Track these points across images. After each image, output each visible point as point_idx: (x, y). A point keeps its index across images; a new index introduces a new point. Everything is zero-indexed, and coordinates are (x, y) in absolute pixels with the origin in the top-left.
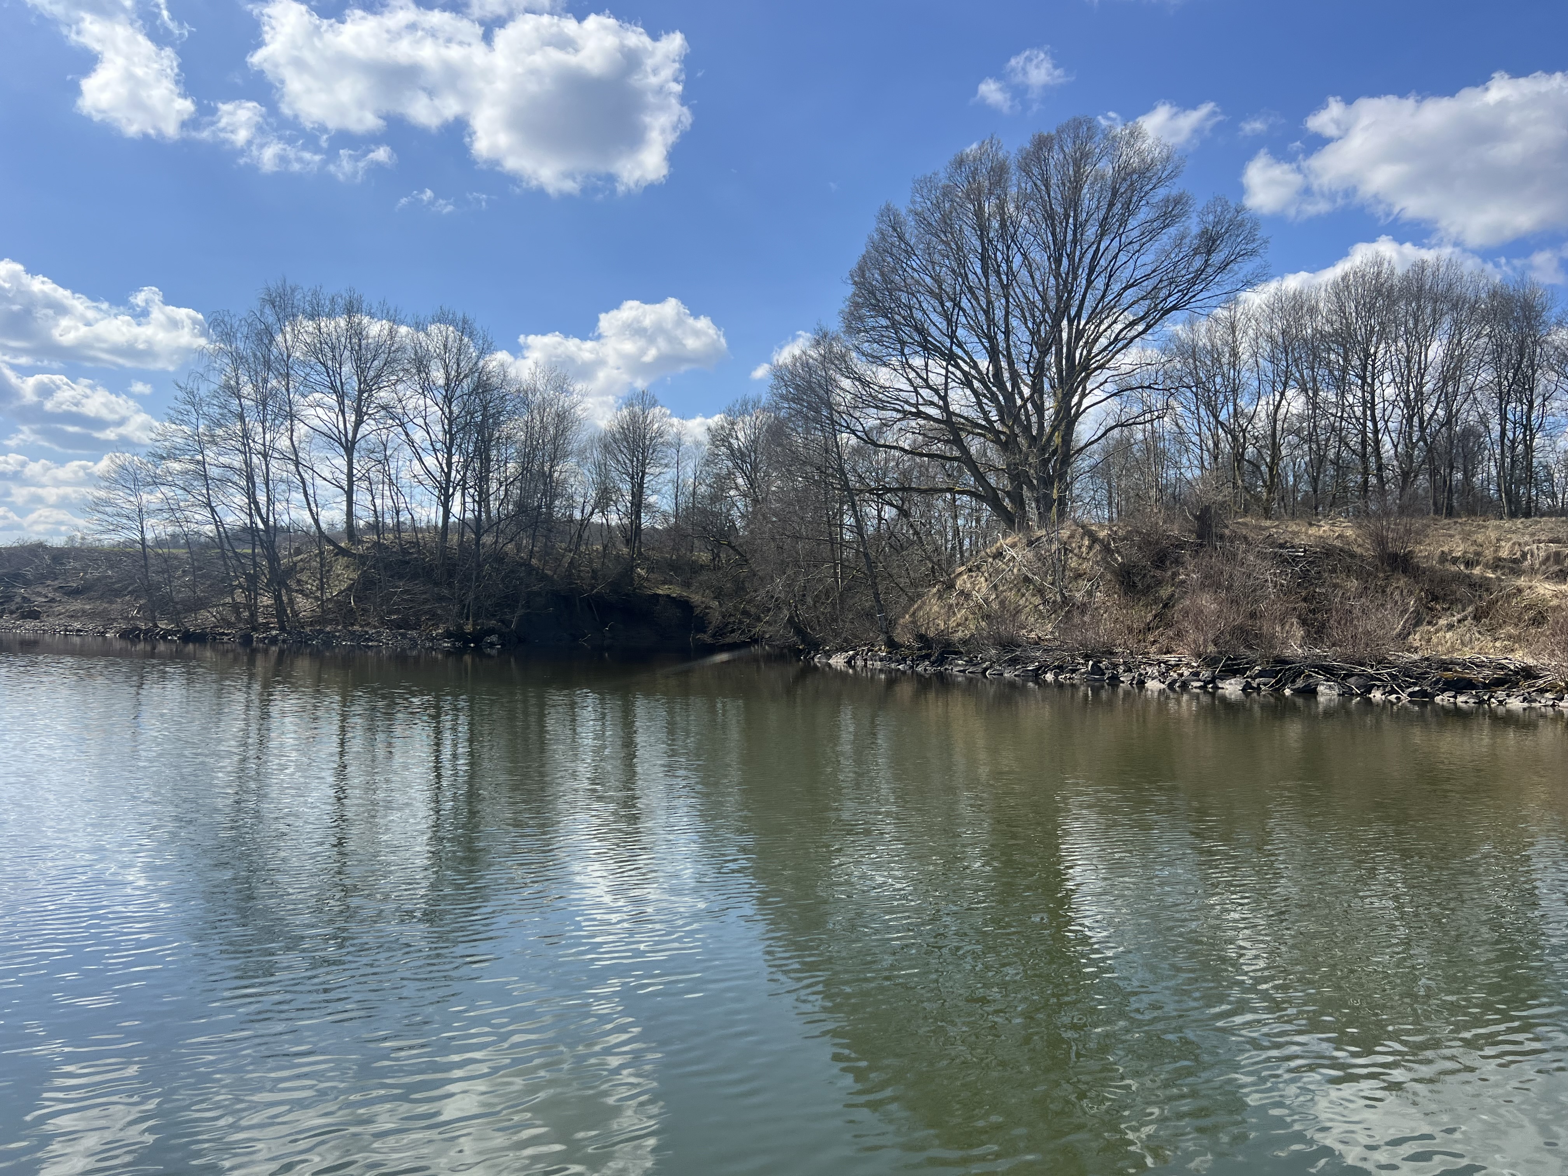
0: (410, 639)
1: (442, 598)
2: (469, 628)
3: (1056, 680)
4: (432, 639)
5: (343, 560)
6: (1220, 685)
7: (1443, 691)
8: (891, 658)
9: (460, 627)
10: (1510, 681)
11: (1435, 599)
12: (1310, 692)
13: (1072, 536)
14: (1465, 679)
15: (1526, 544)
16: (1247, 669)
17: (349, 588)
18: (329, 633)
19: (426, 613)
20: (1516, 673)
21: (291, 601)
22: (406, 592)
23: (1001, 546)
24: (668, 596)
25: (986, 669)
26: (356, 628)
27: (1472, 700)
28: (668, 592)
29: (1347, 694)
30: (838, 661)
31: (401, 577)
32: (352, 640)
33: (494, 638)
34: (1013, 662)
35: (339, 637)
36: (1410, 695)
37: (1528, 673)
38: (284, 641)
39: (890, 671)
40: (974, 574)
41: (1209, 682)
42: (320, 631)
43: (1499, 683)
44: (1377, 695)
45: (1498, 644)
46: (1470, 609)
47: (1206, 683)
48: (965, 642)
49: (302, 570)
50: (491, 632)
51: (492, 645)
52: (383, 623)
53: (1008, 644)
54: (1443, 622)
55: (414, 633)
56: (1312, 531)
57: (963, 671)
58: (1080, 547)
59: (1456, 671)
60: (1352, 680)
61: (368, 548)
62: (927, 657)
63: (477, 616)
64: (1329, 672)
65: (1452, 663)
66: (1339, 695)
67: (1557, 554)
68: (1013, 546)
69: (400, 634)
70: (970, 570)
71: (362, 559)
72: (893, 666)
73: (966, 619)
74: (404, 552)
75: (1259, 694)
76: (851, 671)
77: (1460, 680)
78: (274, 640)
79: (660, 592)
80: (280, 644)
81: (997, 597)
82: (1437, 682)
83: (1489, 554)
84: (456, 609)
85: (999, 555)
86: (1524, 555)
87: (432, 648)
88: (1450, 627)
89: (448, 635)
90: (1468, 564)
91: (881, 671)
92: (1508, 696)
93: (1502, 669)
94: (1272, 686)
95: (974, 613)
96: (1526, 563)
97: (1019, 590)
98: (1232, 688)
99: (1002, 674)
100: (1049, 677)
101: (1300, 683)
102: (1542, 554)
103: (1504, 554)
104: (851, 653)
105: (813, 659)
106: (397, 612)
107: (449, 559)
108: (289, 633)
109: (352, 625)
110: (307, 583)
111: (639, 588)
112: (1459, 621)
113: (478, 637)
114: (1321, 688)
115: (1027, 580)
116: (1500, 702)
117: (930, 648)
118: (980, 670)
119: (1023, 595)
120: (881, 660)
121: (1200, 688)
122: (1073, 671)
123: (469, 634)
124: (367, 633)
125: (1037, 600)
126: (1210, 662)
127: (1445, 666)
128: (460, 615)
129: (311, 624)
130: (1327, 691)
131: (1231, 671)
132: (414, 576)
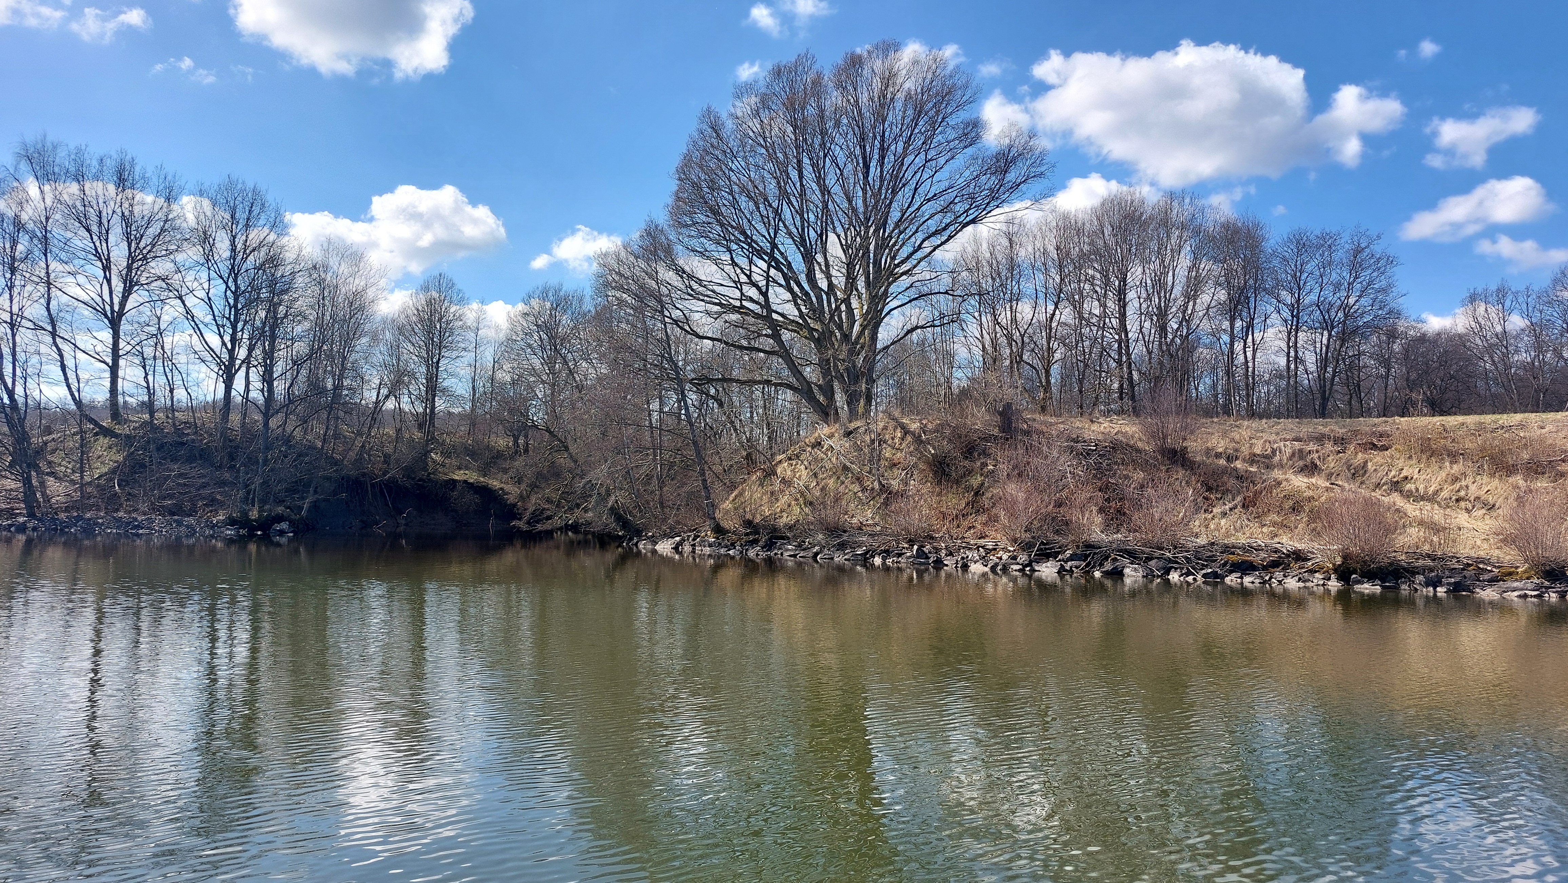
0: (187, 526)
1: (223, 483)
2: (254, 514)
3: (884, 563)
4: (213, 527)
5: (104, 441)
6: (1037, 568)
7: (1231, 572)
8: (720, 544)
9: (245, 514)
10: (1283, 563)
11: (1209, 489)
12: (1117, 574)
13: (885, 428)
14: (1247, 561)
15: (1275, 442)
16: (1059, 553)
17: (113, 471)
18: (89, 519)
19: (204, 498)
20: (1288, 556)
21: (42, 484)
22: (181, 475)
23: (820, 436)
24: (465, 482)
25: (816, 554)
26: (121, 514)
27: (1257, 581)
28: (465, 478)
29: (1149, 576)
30: (665, 547)
31: (174, 460)
32: (118, 528)
33: (284, 526)
34: (842, 547)
35: (102, 524)
36: (1204, 576)
37: (1299, 556)
38: (34, 529)
39: (719, 556)
40: (794, 462)
41: (1027, 566)
42: (79, 518)
43: (1275, 564)
44: (1174, 577)
45: (1265, 530)
46: (1239, 498)
47: (1025, 566)
48: (790, 528)
49: (53, 451)
50: (280, 519)
51: (282, 533)
52: (153, 509)
53: (834, 530)
54: (1217, 510)
55: (191, 520)
56: (1094, 427)
57: (795, 556)
58: (893, 439)
59: (1238, 554)
60: (1153, 563)
61: (135, 429)
62: (755, 542)
63: (263, 502)
64: (1132, 555)
65: (1234, 547)
66: (1143, 576)
67: (1301, 451)
68: (831, 436)
69: (175, 521)
70: (790, 459)
71: (129, 439)
72: (723, 551)
73: (789, 506)
74: (178, 432)
75: (1071, 576)
76: (677, 557)
77: (1244, 562)
78: (22, 528)
79: (456, 477)
80: (29, 532)
81: (818, 484)
82: (1225, 565)
83: (1245, 450)
84: (241, 493)
85: (818, 444)
86: (1274, 451)
87: (212, 536)
88: (1224, 514)
89: (232, 522)
90: (1229, 459)
91: (710, 556)
92: (1285, 576)
93: (1275, 552)
94: (1083, 569)
95: (797, 500)
96: (1277, 458)
97: (838, 478)
98: (1048, 571)
99: (832, 559)
100: (878, 561)
101: (1108, 566)
102: (1289, 451)
103: (1258, 450)
104: (678, 539)
105: (636, 545)
106: (171, 497)
107: (230, 441)
108: (39, 520)
109: (117, 510)
110: (60, 465)
111: (433, 473)
112: (1231, 509)
113: (266, 524)
114: (1127, 571)
115: (845, 468)
116: (1280, 582)
117: (757, 532)
118: (811, 555)
119: (843, 483)
120: (710, 546)
121: (1019, 570)
122: (900, 555)
123: (255, 520)
124: (135, 519)
125: (856, 488)
126: (1027, 547)
127: (1227, 549)
128: (245, 500)
129: (67, 510)
130: (1133, 573)
131: (1045, 555)
132: (190, 459)
